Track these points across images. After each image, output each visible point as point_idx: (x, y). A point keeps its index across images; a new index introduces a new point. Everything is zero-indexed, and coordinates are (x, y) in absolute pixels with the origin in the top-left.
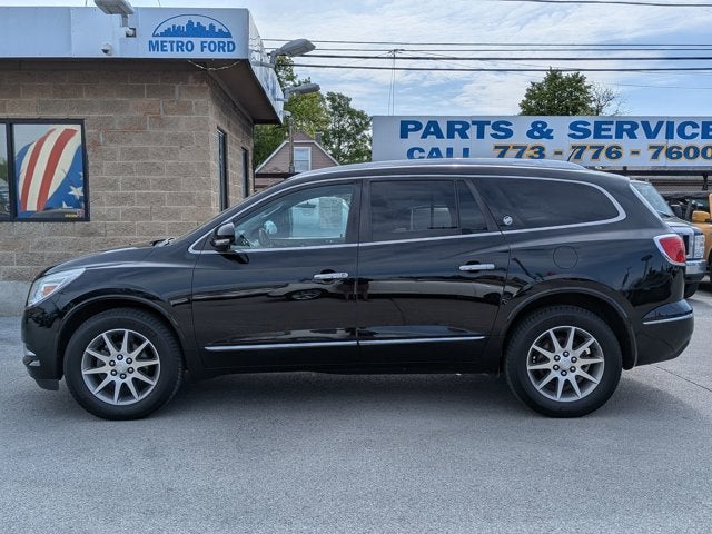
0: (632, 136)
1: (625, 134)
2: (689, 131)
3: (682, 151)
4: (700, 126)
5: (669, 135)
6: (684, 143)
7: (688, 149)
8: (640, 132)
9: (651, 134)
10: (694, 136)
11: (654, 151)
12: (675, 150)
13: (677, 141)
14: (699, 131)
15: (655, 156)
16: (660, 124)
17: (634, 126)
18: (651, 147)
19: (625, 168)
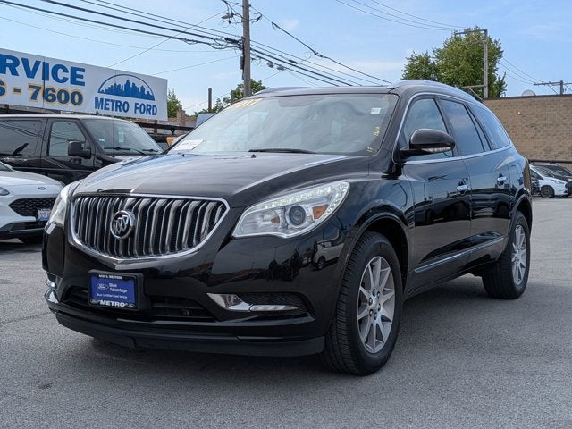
0: (14, 73)
1: (7, 68)
2: (61, 74)
3: (56, 94)
4: (69, 70)
5: (45, 77)
6: (57, 86)
7: (60, 92)
8: (20, 69)
9: (30, 74)
10: (64, 80)
11: (33, 91)
12: (50, 92)
13: (51, 83)
14: (68, 75)
15: (34, 97)
16: (37, 63)
17: (16, 62)
18: (31, 87)
19: (7, 106)
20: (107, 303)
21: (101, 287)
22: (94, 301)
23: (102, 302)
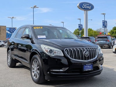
20: (87, 70)
21: (86, 67)
22: (84, 70)
23: (86, 70)
